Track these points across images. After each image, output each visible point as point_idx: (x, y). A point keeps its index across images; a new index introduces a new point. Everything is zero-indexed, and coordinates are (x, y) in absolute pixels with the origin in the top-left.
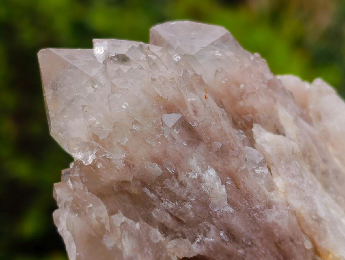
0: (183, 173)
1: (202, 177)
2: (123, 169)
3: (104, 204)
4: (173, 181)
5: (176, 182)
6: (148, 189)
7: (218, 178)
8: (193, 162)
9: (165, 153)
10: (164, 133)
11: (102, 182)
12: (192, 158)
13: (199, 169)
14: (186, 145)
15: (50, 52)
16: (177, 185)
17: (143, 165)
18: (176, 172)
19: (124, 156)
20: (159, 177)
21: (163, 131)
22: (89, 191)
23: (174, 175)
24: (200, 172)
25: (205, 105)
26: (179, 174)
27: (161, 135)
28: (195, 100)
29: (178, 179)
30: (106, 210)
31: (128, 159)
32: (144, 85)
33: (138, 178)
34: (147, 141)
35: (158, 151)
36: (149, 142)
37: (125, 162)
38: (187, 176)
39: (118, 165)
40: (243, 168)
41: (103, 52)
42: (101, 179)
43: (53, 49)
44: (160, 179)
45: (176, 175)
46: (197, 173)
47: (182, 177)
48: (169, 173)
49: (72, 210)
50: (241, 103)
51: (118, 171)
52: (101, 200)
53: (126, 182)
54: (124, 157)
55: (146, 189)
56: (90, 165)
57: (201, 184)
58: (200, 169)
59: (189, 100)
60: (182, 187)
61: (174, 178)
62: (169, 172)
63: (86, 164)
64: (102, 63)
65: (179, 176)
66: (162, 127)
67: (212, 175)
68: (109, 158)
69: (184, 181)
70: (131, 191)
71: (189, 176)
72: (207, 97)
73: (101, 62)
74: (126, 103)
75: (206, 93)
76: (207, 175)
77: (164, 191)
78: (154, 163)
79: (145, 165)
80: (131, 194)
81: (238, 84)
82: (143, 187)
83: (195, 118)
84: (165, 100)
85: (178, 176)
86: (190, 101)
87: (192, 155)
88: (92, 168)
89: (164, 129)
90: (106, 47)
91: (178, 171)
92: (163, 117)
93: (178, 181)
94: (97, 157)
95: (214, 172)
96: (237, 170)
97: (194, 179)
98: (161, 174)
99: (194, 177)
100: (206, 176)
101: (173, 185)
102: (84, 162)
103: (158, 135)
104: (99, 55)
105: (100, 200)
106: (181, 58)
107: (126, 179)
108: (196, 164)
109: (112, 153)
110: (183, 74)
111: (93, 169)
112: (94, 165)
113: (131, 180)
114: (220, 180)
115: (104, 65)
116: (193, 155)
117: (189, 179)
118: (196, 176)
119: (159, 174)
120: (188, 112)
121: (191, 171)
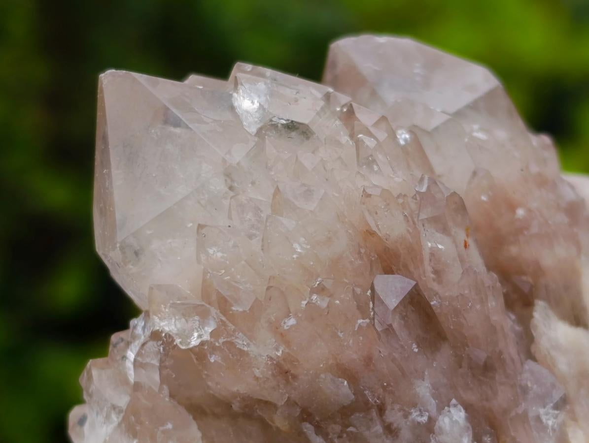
0: (397, 407)
1: (435, 422)
2: (268, 379)
3: (199, 429)
4: (371, 420)
5: (378, 422)
6: (313, 425)
7: (468, 428)
8: (423, 389)
9: (368, 361)
10: (374, 319)
11: (209, 387)
12: (423, 380)
13: (432, 404)
14: (416, 350)
15: (134, 80)
16: (378, 428)
17: (317, 380)
18: (382, 403)
19: (279, 354)
20: (344, 407)
21: (372, 313)
22: (172, 396)
23: (376, 407)
24: (435, 410)
25: (462, 261)
26: (389, 407)
27: (367, 321)
28: (442, 249)
29: (384, 417)
30: (201, 440)
31: (284, 360)
32: (343, 203)
33: (299, 403)
34: (339, 334)
35: (355, 356)
36: (341, 336)
37: (278, 366)
38: (406, 416)
39: (258, 369)
40: (520, 410)
41: (256, 105)
42: (209, 383)
43: (141, 75)
44: (346, 412)
45: (381, 410)
46: (427, 411)
47: (394, 416)
48: (367, 403)
49: (123, 425)
50: (514, 250)
51: (257, 379)
52: (195, 418)
53: (268, 404)
54: (278, 356)
55: (308, 425)
56: (191, 350)
57: (431, 436)
58: (435, 405)
59: (430, 244)
60: (389, 436)
61: (374, 413)
62: (368, 400)
63: (183, 347)
64: (253, 134)
65: (387, 412)
66: (371, 303)
67: (456, 421)
68: (242, 348)
69: (395, 425)
70: (273, 422)
71: (410, 418)
72: (467, 245)
73: (253, 130)
74: (302, 239)
75: (467, 236)
76: (447, 420)
77: (348, 435)
78: (340, 379)
79: (321, 380)
80: (271, 426)
81: (512, 207)
82: (304, 420)
83: (436, 286)
84: (380, 238)
85: (385, 410)
86: (431, 248)
87: (423, 372)
88: (193, 356)
89: (376, 309)
90: (263, 99)
91: (389, 400)
92: (375, 282)
93: (383, 421)
94: (212, 340)
95: (462, 414)
96: (506, 412)
97: (419, 423)
98: (350, 402)
99: (420, 419)
100: (444, 422)
101: (369, 429)
102: (178, 341)
103: (362, 321)
104: (247, 112)
105: (191, 417)
106: (410, 138)
107: (269, 399)
108: (428, 394)
109: (251, 341)
110: (428, 187)
111: (195, 360)
112: (200, 353)
113: (281, 403)
114: (470, 432)
115: (256, 139)
116: (426, 373)
117: (408, 423)
118: (424, 419)
119: (346, 402)
120: (424, 272)
121: (415, 405)
